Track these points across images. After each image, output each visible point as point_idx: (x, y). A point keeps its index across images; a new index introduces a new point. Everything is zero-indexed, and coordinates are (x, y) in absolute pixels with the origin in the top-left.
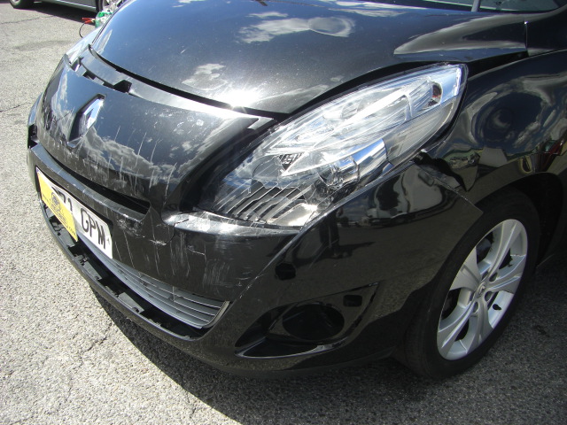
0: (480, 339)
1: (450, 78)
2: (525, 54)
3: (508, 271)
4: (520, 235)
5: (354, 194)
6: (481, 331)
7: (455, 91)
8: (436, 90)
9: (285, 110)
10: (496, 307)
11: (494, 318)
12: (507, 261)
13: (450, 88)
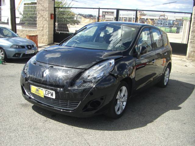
0: (122, 111)
1: (112, 61)
2: (123, 57)
3: (125, 97)
4: (126, 90)
5: (100, 81)
6: (122, 109)
7: (114, 63)
8: (111, 63)
9: (87, 68)
10: (123, 105)
11: (124, 107)
12: (124, 96)
13: (113, 63)
